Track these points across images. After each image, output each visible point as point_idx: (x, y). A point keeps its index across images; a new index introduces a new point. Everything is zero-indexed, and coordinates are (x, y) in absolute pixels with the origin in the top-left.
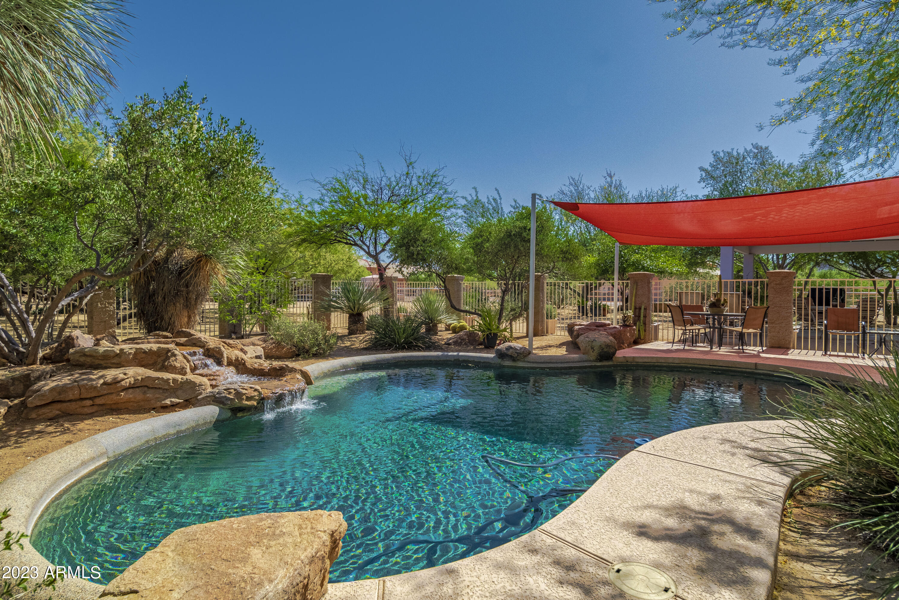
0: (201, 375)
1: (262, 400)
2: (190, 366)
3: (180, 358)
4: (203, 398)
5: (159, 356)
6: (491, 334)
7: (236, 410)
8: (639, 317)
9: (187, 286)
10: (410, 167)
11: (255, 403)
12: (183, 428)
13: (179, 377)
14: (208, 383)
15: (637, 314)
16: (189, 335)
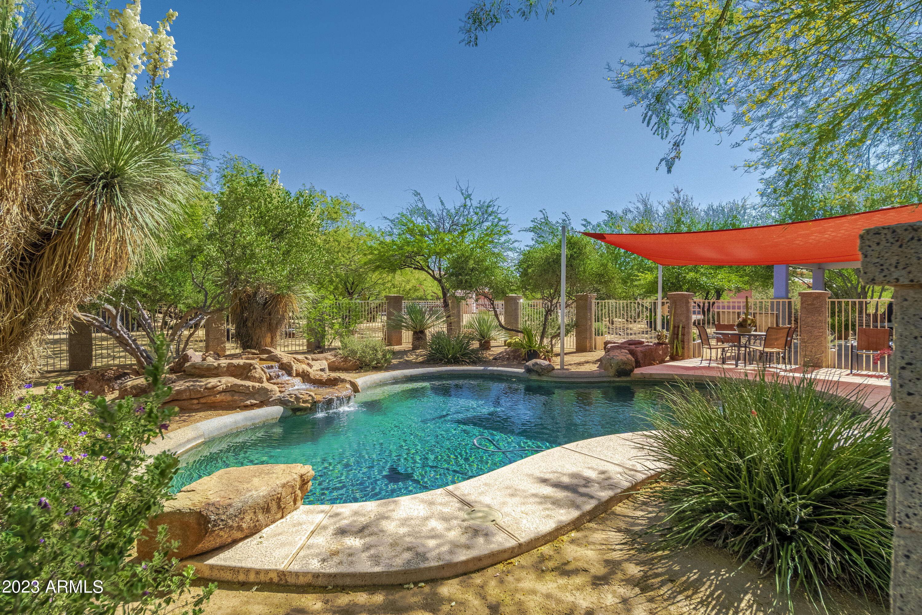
0: (274, 384)
1: (315, 403)
2: (266, 376)
3: (259, 370)
4: (273, 401)
5: (244, 369)
6: (530, 351)
7: (296, 410)
8: (678, 334)
9: (270, 314)
10: (468, 200)
11: (309, 405)
12: (257, 421)
13: (257, 385)
14: (278, 389)
15: (676, 332)
16: (269, 352)
